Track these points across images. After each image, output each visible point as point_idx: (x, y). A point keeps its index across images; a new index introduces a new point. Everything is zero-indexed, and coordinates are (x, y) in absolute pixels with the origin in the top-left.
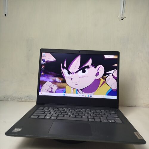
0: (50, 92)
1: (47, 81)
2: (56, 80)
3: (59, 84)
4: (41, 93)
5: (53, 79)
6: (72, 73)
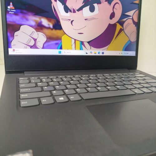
0: (31, 47)
4: (14, 50)
5: (36, 21)
6: (72, 11)
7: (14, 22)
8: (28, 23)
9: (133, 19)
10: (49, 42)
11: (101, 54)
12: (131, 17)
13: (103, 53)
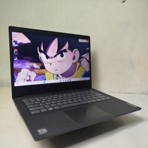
0: (28, 81)
1: (23, 67)
2: (33, 66)
3: (37, 71)
4: (17, 84)
5: (30, 66)
6: (51, 58)
7: (18, 67)
8: (25, 67)
9: (86, 59)
10: (38, 76)
11: (69, 81)
12: (85, 58)
13: (70, 80)
